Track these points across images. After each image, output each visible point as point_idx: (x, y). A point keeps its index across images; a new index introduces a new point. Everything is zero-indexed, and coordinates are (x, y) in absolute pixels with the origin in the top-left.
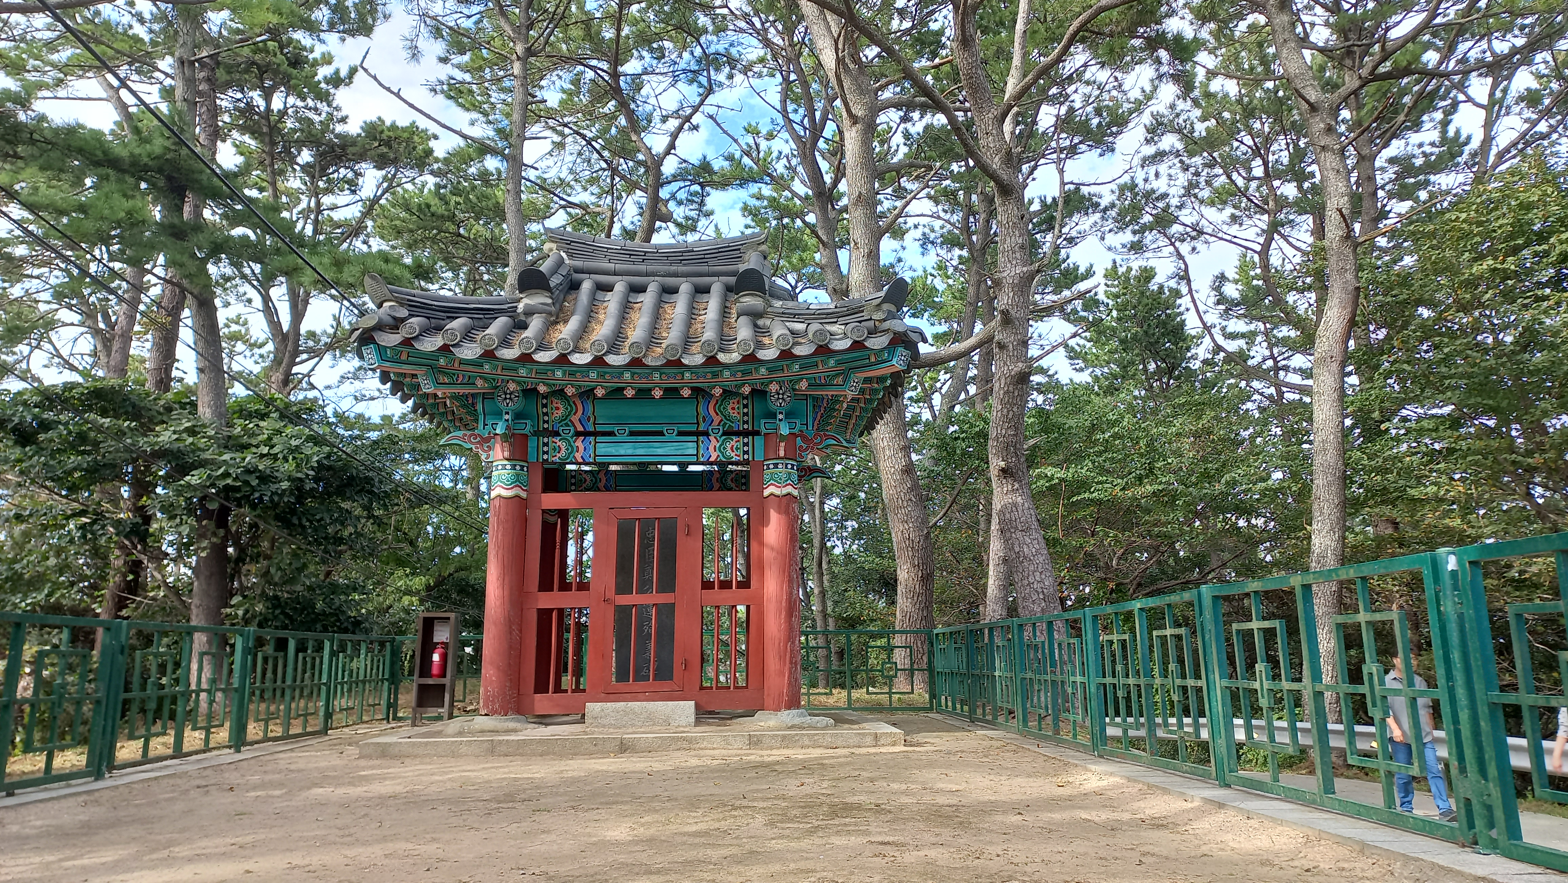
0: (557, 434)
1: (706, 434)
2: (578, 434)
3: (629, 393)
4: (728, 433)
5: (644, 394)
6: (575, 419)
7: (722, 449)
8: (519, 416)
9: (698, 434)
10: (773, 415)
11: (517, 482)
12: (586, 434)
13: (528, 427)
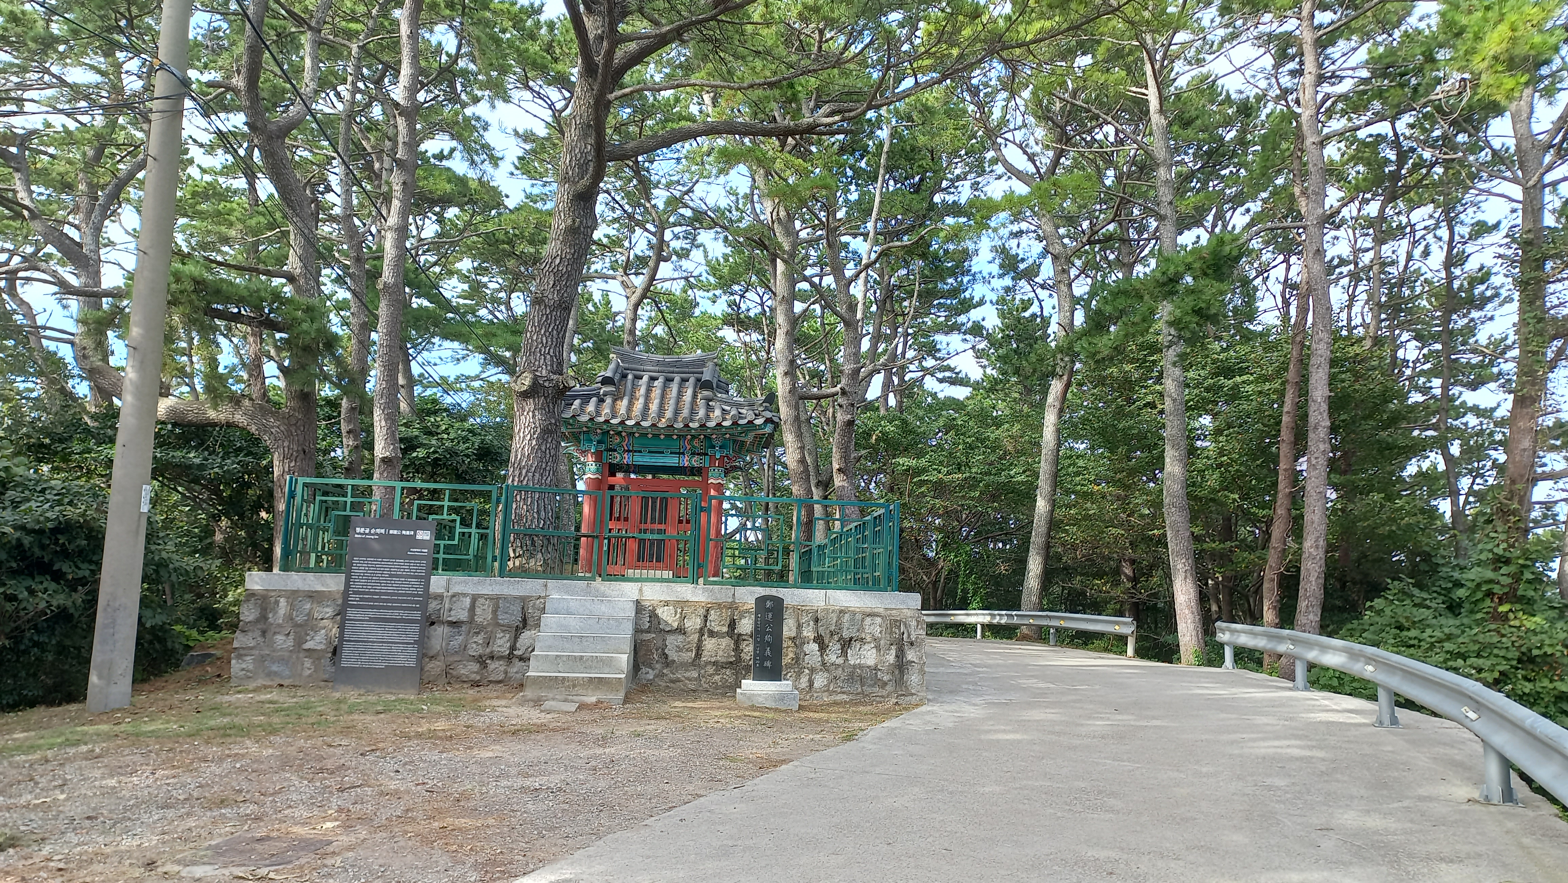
0: (615, 450)
1: (683, 454)
2: (625, 451)
3: (650, 436)
4: (693, 454)
5: (656, 436)
6: (624, 444)
7: (690, 461)
8: (599, 442)
9: (679, 453)
10: (714, 447)
11: (597, 471)
12: (629, 451)
13: (603, 447)
